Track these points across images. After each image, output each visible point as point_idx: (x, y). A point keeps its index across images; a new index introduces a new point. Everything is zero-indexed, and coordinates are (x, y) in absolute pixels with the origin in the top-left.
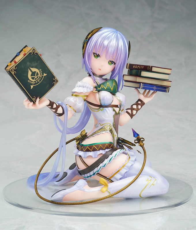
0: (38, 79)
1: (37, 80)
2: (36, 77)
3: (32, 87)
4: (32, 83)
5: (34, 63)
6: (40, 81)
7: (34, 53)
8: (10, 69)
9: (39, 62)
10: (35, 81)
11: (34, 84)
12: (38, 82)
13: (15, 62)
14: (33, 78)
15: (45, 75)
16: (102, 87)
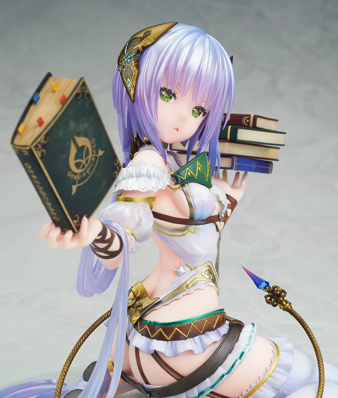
0: (88, 166)
1: (85, 171)
2: (84, 162)
4: (75, 177)
5: (83, 122)
6: (91, 171)
7: (83, 93)
8: (35, 144)
9: (91, 118)
10: (81, 173)
11: (80, 182)
12: (87, 175)
13: (40, 122)
14: (78, 165)
15: (101, 153)
16: (189, 174)
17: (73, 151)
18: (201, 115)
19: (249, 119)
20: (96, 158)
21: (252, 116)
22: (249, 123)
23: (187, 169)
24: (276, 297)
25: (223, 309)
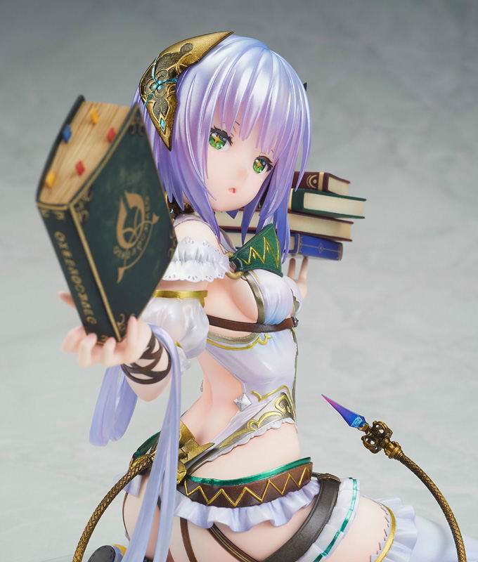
0: (139, 240)
1: (135, 246)
2: (135, 232)
3: (121, 271)
4: (123, 256)
5: (136, 171)
6: (142, 247)
7: (137, 126)
8: (75, 202)
9: (146, 165)
10: (131, 250)
11: (129, 262)
12: (138, 252)
13: (80, 169)
14: (127, 237)
15: (155, 219)
16: (254, 256)
17: (123, 215)
18: (265, 169)
19: (317, 178)
20: (150, 225)
21: (322, 174)
22: (316, 185)
23: (251, 248)
24: (377, 438)
25: (309, 458)
